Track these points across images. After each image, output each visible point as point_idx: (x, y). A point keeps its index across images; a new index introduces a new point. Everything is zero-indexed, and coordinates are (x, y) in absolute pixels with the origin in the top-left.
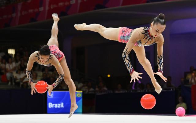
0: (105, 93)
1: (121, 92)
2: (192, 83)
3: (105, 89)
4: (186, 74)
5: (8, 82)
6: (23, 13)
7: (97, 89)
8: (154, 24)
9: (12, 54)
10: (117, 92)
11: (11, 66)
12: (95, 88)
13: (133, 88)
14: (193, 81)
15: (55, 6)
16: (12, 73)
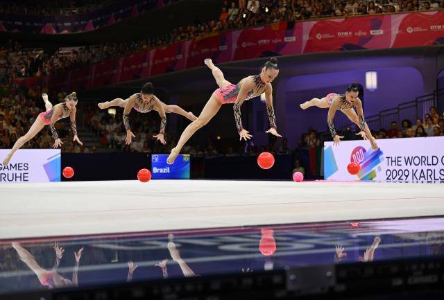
0: (215, 157)
1: (233, 155)
2: (310, 146)
3: (215, 152)
4: (303, 136)
5: (108, 145)
6: (125, 69)
7: (206, 152)
8: (266, 70)
9: (112, 115)
10: (227, 155)
11: (112, 127)
12: (203, 151)
13: (246, 151)
14: (311, 143)
15: (160, 61)
16: (113, 135)
